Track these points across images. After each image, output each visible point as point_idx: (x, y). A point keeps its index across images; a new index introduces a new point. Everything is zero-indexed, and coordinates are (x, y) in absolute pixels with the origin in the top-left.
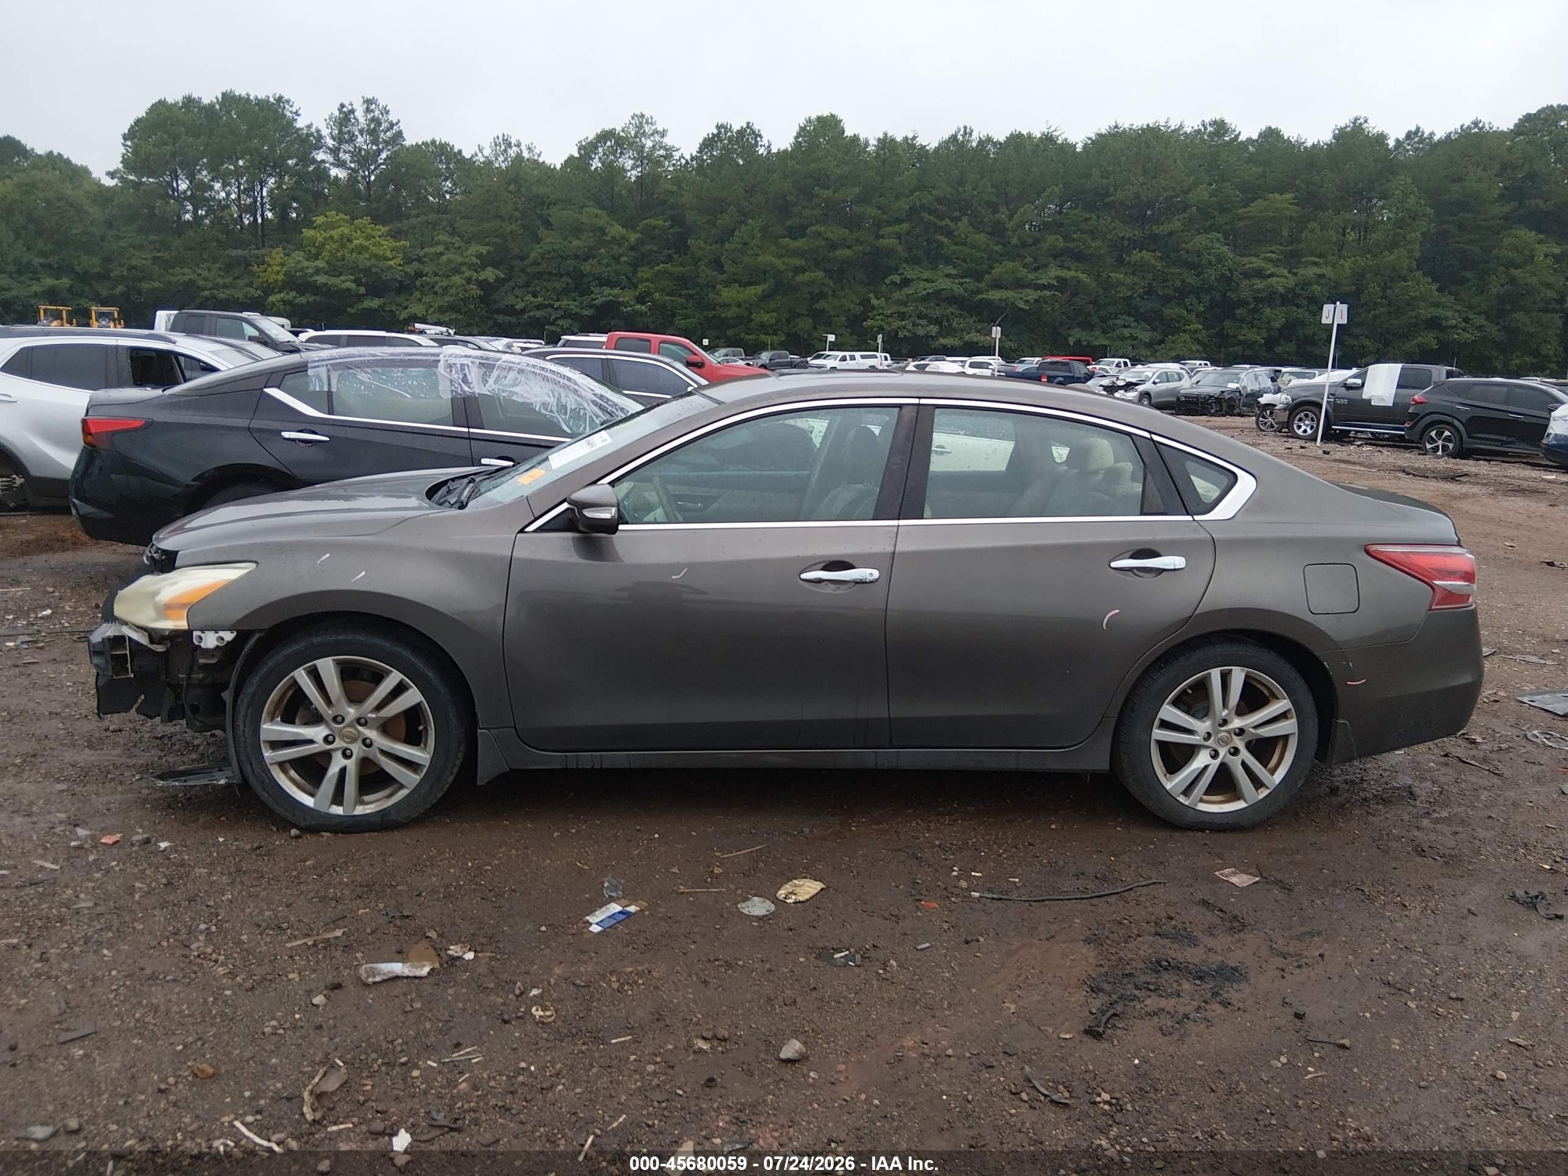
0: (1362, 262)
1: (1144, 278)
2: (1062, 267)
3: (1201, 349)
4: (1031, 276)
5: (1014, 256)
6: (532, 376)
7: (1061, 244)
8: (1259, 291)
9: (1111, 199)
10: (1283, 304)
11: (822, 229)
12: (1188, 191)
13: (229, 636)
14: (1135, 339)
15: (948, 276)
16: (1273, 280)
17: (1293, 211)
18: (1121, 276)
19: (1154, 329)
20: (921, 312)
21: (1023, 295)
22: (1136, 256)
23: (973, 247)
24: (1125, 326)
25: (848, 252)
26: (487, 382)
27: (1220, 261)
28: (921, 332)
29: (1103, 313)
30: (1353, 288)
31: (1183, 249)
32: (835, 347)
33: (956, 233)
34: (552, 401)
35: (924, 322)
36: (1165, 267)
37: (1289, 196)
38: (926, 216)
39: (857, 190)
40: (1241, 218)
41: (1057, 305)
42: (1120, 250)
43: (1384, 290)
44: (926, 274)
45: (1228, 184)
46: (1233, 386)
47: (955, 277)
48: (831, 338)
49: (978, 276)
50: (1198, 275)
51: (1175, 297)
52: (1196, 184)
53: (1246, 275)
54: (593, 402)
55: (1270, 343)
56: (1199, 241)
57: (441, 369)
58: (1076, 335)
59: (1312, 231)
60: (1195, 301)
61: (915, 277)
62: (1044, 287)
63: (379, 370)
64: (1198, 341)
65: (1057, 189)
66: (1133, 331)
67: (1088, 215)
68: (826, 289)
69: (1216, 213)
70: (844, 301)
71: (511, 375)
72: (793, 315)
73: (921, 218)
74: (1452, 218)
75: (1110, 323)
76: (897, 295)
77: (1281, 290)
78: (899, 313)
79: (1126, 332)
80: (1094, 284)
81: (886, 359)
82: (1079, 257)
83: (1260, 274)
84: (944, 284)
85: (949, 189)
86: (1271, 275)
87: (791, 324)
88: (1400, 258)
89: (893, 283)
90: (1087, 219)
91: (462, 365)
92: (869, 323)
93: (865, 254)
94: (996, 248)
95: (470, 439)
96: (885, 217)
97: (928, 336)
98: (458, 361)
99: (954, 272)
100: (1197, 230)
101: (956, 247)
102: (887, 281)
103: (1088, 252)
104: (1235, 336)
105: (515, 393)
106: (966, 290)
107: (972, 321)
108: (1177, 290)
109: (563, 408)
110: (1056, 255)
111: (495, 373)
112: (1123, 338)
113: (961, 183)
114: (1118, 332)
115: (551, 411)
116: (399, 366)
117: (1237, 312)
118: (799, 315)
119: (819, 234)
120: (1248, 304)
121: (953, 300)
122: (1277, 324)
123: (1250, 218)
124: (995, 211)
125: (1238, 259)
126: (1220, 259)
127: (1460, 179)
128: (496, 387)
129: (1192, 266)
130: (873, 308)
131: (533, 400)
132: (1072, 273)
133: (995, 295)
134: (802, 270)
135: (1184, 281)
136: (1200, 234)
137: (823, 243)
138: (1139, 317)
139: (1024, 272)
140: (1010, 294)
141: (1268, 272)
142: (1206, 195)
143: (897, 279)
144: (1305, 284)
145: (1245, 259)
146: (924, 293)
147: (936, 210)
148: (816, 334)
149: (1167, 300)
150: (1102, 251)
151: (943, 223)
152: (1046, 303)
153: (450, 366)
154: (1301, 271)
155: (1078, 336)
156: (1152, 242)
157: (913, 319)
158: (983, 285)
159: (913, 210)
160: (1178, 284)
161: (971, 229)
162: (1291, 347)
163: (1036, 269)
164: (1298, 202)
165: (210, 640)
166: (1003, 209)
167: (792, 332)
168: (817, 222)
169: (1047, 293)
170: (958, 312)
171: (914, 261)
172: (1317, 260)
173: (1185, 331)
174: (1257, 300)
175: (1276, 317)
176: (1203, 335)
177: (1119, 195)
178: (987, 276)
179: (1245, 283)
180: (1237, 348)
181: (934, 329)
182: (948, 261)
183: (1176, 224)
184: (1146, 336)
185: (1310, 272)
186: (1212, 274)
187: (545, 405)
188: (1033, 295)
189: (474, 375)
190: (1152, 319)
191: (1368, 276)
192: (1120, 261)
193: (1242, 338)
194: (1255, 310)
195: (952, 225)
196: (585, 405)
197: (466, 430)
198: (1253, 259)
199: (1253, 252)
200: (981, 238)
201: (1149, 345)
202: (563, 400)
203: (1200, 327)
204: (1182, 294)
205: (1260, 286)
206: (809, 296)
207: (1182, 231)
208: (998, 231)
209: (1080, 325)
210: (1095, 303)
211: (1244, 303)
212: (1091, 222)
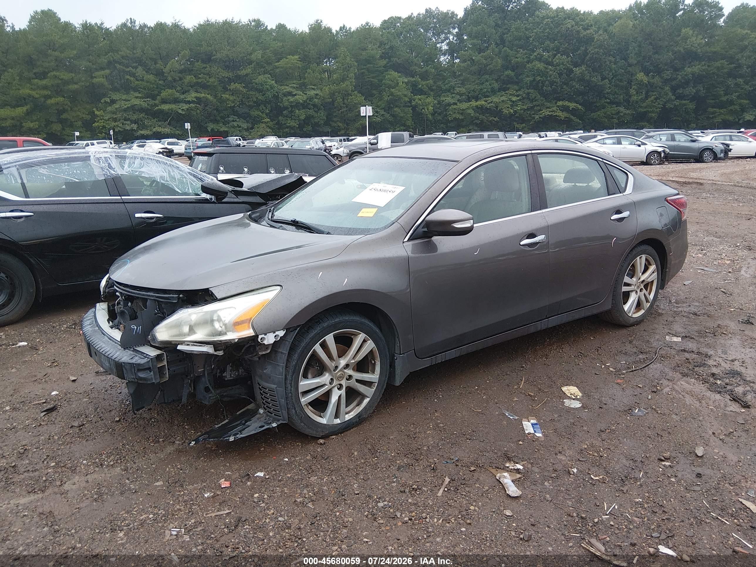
0: (333, 88)
1: (238, 97)
2: (197, 92)
3: (271, 131)
4: (182, 97)
5: (172, 87)
6: (149, 161)
7: (194, 80)
8: (292, 102)
9: (214, 57)
10: (304, 108)
11: (58, 73)
12: (251, 54)
13: (281, 333)
14: (240, 127)
15: (137, 97)
16: (297, 97)
17: (300, 64)
18: (228, 96)
19: (248, 122)
20: (125, 117)
21: (180, 107)
22: (233, 86)
23: (147, 82)
24: (233, 121)
25: (76, 86)
26: (124, 167)
27: (272, 88)
28: (128, 128)
29: (222, 114)
30: (331, 100)
31: (254, 82)
32: (79, 138)
33: (137, 75)
34: (166, 175)
35: (129, 122)
36: (247, 91)
37: (297, 57)
38: (118, 66)
39: (75, 52)
40: (277, 68)
41: (198, 111)
42: (225, 83)
43: (343, 100)
44: (124, 97)
45: (268, 51)
46: (308, 147)
47: (141, 98)
48: (77, 134)
49: (154, 98)
50: (263, 95)
51: (254, 106)
52: (254, 51)
53: (285, 95)
54: (189, 173)
55: (301, 127)
56: (261, 78)
57: (93, 161)
58: (211, 126)
59: (309, 73)
60: (264, 108)
61: (118, 99)
62: (189, 102)
63: (52, 165)
64: (270, 128)
65: (187, 52)
66: (238, 123)
67: (205, 65)
68: (66, 107)
69: (266, 65)
70: (79, 113)
71: (137, 161)
72: (48, 123)
73: (116, 67)
74: (365, 67)
75: (226, 119)
76: (109, 109)
77: (301, 101)
78: (113, 118)
79: (235, 124)
80: (215, 100)
81: (111, 143)
82: (205, 86)
83: (290, 94)
84: (137, 102)
85: (128, 52)
86: (295, 95)
87: (48, 128)
88: (348, 85)
89: (105, 102)
90: (206, 68)
91: (105, 158)
92: (96, 124)
93: (86, 87)
94: (160, 82)
95: (124, 203)
96: (94, 67)
97: (132, 130)
98: (103, 155)
99: (140, 95)
100: (259, 73)
101: (138, 82)
102: (102, 101)
103: (208, 84)
104: (285, 124)
105: (143, 172)
106: (148, 105)
107: (155, 121)
108: (255, 102)
109: (173, 178)
110: (193, 86)
111: (127, 161)
112: (234, 127)
113: (134, 48)
114: (231, 124)
115: (167, 181)
116: (65, 162)
117: (284, 112)
118: (52, 122)
119: (56, 77)
120: (288, 108)
121: (142, 110)
122: (303, 117)
123: (282, 68)
124: (156, 63)
125: (279, 87)
126: (272, 87)
127: (365, 49)
128: (130, 169)
129: (260, 91)
130: (97, 116)
131: (154, 175)
132: (203, 95)
133: (165, 107)
134: (50, 97)
135: (257, 98)
136: (260, 75)
137: (60, 82)
138: (239, 116)
139: (177, 95)
140: (173, 106)
141: (294, 93)
142: (260, 56)
143: (108, 100)
144: (311, 99)
145: (283, 87)
146: (126, 107)
147: (123, 62)
148: (64, 132)
149: (251, 107)
150: (215, 84)
151: (128, 70)
152: (193, 110)
153: (98, 159)
154: (308, 93)
155: (212, 127)
156: (238, 79)
157: (122, 121)
158: (157, 102)
159: (110, 63)
160: (255, 99)
161: (144, 72)
162: (310, 128)
163: (183, 93)
164: (302, 60)
165: (270, 339)
166: (160, 62)
167: (50, 132)
168: (54, 70)
169: (192, 105)
170: (146, 117)
171: (115, 90)
172: (313, 87)
173: (262, 123)
174: (291, 106)
175: (302, 114)
176: (271, 124)
177: (219, 56)
178: (158, 97)
179: (285, 99)
180: (287, 130)
181: (135, 127)
182: (135, 90)
183: (249, 71)
184: (245, 126)
185: (312, 93)
186: (269, 94)
187: (162, 177)
188: (185, 106)
189: (114, 163)
190: (245, 117)
191: (336, 94)
192: (225, 89)
193: (288, 125)
194: (292, 112)
195: (134, 70)
196: (185, 175)
197: (120, 197)
198: (287, 87)
199: (285, 83)
200: (151, 77)
201: (247, 130)
202: (172, 174)
203: (269, 120)
204: (258, 104)
205: (292, 100)
206: (56, 112)
207: (252, 74)
208: (160, 74)
209: (211, 121)
210: (217, 110)
211: (286, 108)
212: (207, 69)
